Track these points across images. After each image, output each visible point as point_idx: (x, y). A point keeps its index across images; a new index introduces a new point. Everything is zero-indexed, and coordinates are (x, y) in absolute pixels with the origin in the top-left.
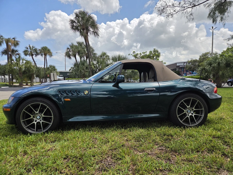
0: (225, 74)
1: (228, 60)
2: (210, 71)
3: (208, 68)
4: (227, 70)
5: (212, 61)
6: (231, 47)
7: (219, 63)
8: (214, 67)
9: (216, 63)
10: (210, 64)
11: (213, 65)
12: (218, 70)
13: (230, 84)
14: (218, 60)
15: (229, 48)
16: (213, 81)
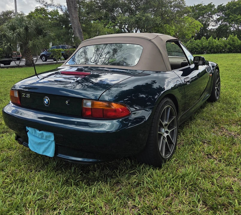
0: (37, 46)
1: (38, 24)
2: (15, 39)
3: (11, 35)
4: (38, 39)
5: (15, 22)
6: (40, 8)
7: (26, 29)
8: (19, 34)
9: (23, 27)
10: (13, 28)
11: (17, 30)
12: (26, 38)
13: (44, 59)
14: (25, 22)
15: (38, 9)
16: (21, 54)
